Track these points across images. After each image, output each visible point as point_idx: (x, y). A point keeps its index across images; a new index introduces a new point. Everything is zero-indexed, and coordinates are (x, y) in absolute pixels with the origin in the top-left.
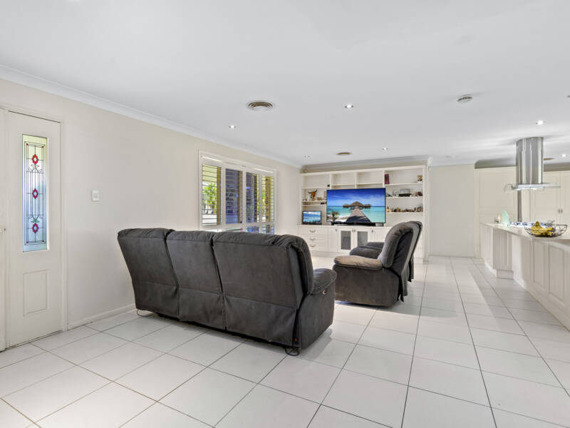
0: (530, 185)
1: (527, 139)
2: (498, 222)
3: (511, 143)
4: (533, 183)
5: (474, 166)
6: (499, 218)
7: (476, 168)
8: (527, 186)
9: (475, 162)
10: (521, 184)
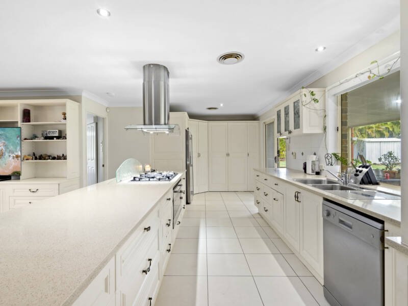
0: (154, 126)
4: (155, 124)
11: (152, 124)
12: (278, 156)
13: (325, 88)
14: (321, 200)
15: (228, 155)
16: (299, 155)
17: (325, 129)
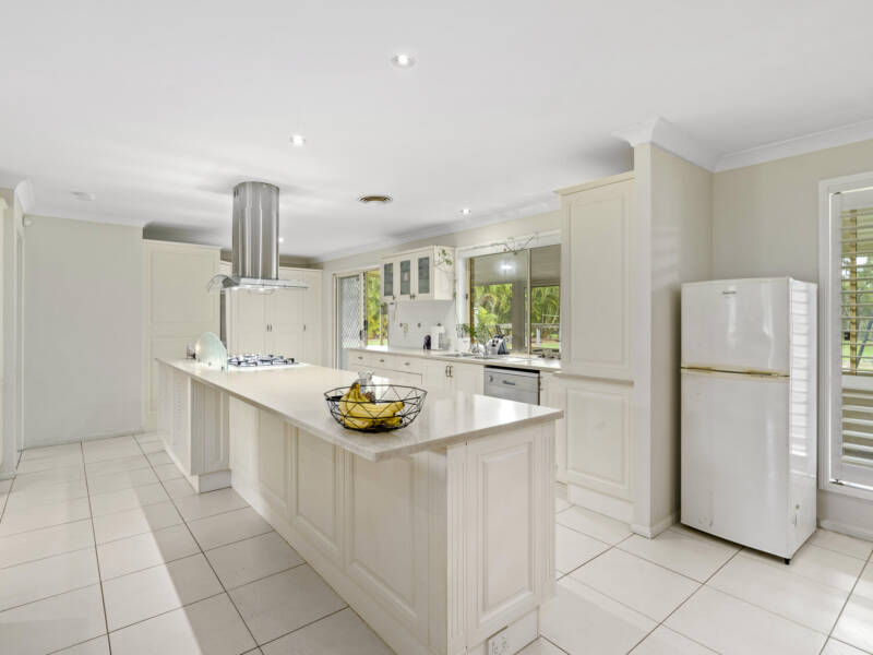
0: (259, 281)
1: (254, 183)
2: (194, 356)
3: (222, 191)
4: (263, 278)
5: (141, 233)
6: (198, 349)
7: (145, 237)
8: (253, 281)
9: (143, 225)
10: (244, 276)
11: (257, 278)
12: (366, 329)
13: (454, 247)
14: (482, 367)
15: (269, 328)
16: (413, 327)
17: (455, 295)
